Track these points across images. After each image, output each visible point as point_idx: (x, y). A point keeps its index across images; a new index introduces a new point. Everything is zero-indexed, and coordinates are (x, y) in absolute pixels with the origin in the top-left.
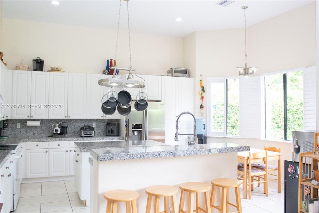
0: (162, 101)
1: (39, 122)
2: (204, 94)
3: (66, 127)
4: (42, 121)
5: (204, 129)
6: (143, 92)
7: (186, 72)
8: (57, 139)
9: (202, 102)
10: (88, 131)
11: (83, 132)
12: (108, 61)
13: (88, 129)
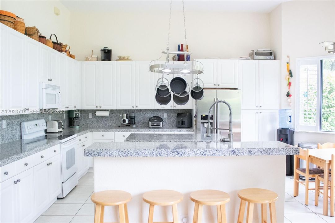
0: (239, 89)
1: (108, 112)
2: (291, 80)
3: (133, 117)
4: (111, 112)
5: (290, 122)
6: (198, 78)
7: (271, 54)
8: (122, 129)
9: (289, 89)
10: (156, 122)
11: (150, 123)
12: (179, 46)
13: (155, 120)
